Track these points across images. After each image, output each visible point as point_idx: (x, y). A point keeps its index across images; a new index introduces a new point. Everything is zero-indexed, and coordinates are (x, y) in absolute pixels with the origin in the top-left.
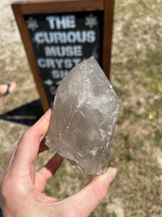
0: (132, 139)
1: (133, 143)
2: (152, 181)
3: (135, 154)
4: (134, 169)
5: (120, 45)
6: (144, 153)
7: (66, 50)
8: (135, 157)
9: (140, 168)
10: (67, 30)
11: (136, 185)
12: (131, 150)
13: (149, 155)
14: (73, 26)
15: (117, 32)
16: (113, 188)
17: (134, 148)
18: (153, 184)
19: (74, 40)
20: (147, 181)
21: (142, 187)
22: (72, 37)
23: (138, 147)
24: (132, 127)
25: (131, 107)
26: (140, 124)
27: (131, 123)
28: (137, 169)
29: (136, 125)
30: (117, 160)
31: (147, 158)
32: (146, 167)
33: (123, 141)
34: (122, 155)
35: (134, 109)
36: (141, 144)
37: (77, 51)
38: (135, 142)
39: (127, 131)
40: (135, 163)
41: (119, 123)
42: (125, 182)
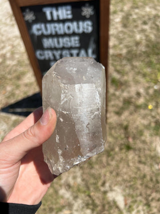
0: (132, 129)
1: (133, 132)
2: (151, 168)
3: (135, 144)
4: (133, 158)
5: (119, 36)
6: (144, 142)
7: (64, 41)
8: (135, 147)
9: (139, 157)
10: (64, 21)
12: (131, 140)
13: (148, 144)
14: (70, 17)
15: (117, 23)
16: (113, 176)
17: (134, 138)
18: (153, 172)
19: (71, 31)
20: (146, 169)
21: (142, 175)
22: (69, 28)
23: (138, 136)
24: (131, 117)
25: (131, 98)
26: (140, 114)
27: (131, 114)
28: (136, 158)
29: (136, 116)
30: (117, 149)
31: (146, 147)
32: (145, 156)
33: (122, 131)
34: (121, 145)
35: (133, 100)
36: (141, 133)
37: (74, 41)
38: (135, 131)
39: (127, 121)
40: (135, 153)
41: (118, 113)
42: (125, 170)
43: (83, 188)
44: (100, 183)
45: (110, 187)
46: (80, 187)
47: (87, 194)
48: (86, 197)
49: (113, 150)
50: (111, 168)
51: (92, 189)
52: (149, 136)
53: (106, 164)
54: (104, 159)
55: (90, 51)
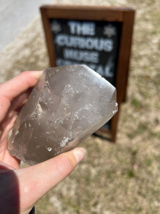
0: (140, 157)
1: (140, 159)
2: (150, 203)
3: (139, 172)
4: (133, 187)
5: (152, 58)
6: (150, 173)
7: (83, 55)
8: (138, 175)
9: (140, 187)
10: (86, 37)
11: (132, 204)
12: (136, 167)
13: (154, 176)
14: (92, 33)
15: (154, 44)
16: (107, 199)
17: (140, 166)
18: (151, 208)
19: (91, 47)
20: (144, 203)
21: (138, 207)
22: (90, 43)
23: (145, 165)
24: (142, 144)
25: (148, 123)
26: (153, 143)
27: (144, 140)
28: (137, 188)
29: (148, 143)
30: (119, 173)
31: (151, 179)
32: (147, 189)
33: (129, 156)
34: (125, 169)
35: (149, 126)
36: (149, 163)
37: (94, 57)
38: (142, 159)
39: (137, 146)
40: (137, 182)
41: (131, 136)
42: (121, 197)
43: (74, 202)
44: (92, 203)
45: (101, 209)
46: (72, 200)
47: (76, 209)
48: (74, 211)
49: (114, 172)
50: (107, 191)
51: (82, 205)
52: (157, 168)
53: (103, 185)
54: (103, 179)
55: (107, 69)
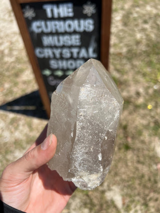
0: (131, 129)
1: (131, 132)
2: (149, 168)
3: (134, 143)
4: (132, 158)
5: (120, 35)
6: (143, 142)
7: (64, 40)
8: (133, 147)
9: (138, 157)
10: (65, 19)
12: (130, 140)
13: (147, 144)
14: (71, 15)
15: (117, 21)
16: (112, 176)
17: (133, 138)
18: (151, 172)
19: (72, 30)
20: (144, 169)
21: (140, 175)
22: (70, 26)
23: (137, 136)
24: (130, 117)
25: (130, 97)
26: (139, 114)
27: (130, 113)
28: (135, 158)
29: (135, 115)
30: (116, 149)
31: (145, 147)
32: (144, 156)
33: (121, 131)
34: (120, 144)
35: (132, 100)
36: (140, 133)
37: (75, 40)
38: (134, 131)
39: (126, 120)
40: (133, 152)
42: (123, 170)
45: (108, 186)
47: (85, 193)
48: (84, 196)
52: (148, 135)
